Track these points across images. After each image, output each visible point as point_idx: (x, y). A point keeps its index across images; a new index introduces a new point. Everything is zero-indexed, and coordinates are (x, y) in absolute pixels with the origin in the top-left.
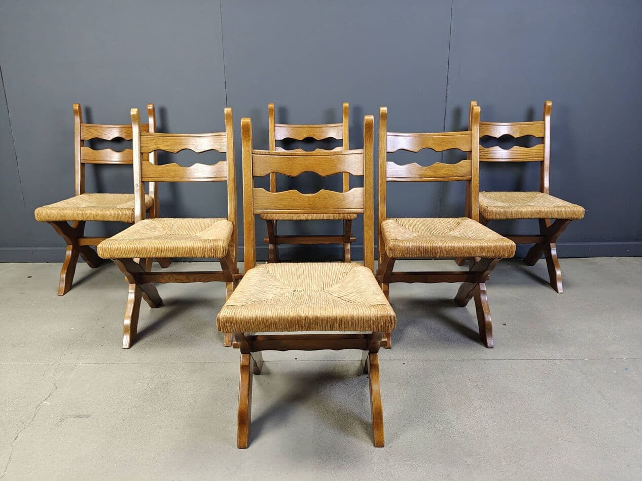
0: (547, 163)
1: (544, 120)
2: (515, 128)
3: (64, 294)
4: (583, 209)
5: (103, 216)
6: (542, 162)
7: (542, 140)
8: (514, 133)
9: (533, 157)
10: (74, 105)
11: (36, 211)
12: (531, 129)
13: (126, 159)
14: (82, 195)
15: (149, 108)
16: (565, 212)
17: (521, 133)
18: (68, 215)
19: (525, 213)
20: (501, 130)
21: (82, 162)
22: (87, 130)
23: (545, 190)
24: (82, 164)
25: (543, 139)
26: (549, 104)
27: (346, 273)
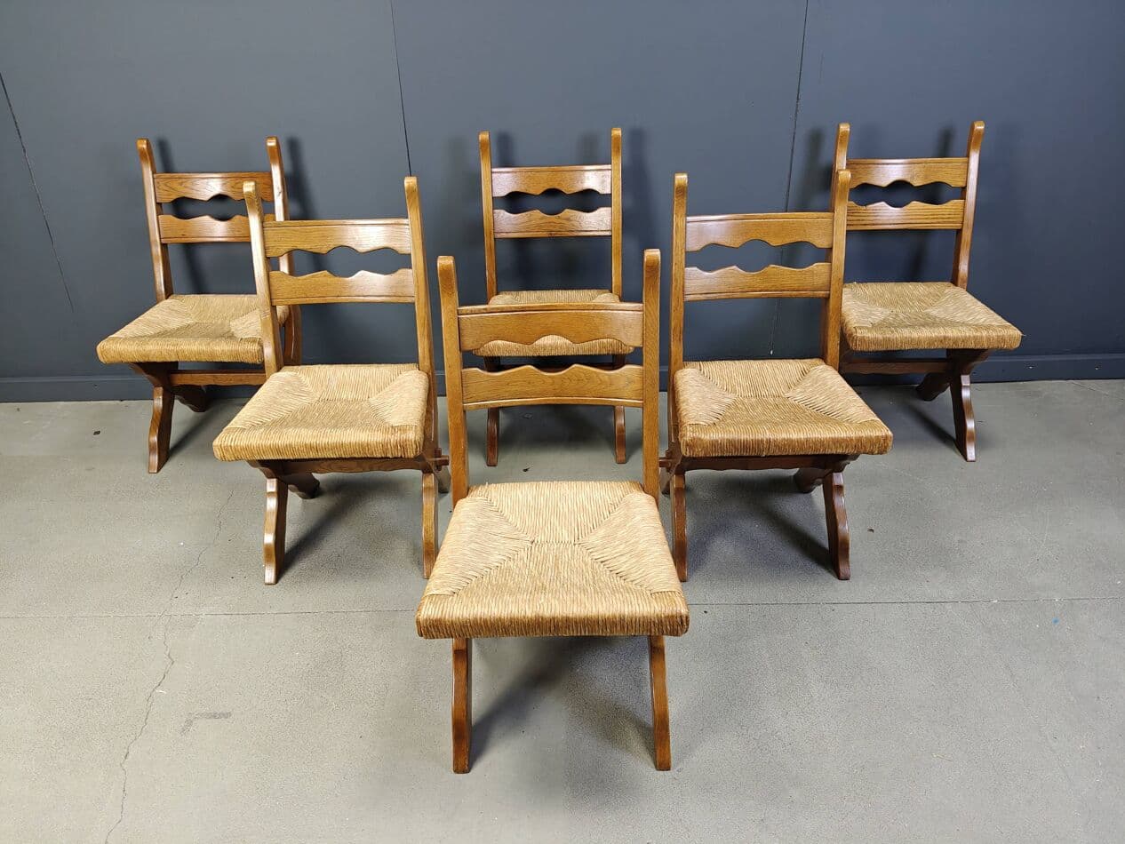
0: (967, 235)
1: (968, 156)
2: (917, 168)
3: (158, 470)
4: (1019, 332)
5: (212, 353)
6: (959, 232)
7: (961, 192)
8: (912, 177)
9: (945, 222)
10: (139, 141)
11: (99, 348)
12: (944, 171)
13: (237, 234)
14: (168, 301)
15: (269, 144)
16: (988, 339)
17: (926, 177)
18: (153, 353)
19: (919, 341)
20: (891, 171)
21: (163, 241)
22: (166, 185)
23: (960, 281)
24: (164, 246)
25: (964, 189)
26: (980, 127)
27: (615, 505)
